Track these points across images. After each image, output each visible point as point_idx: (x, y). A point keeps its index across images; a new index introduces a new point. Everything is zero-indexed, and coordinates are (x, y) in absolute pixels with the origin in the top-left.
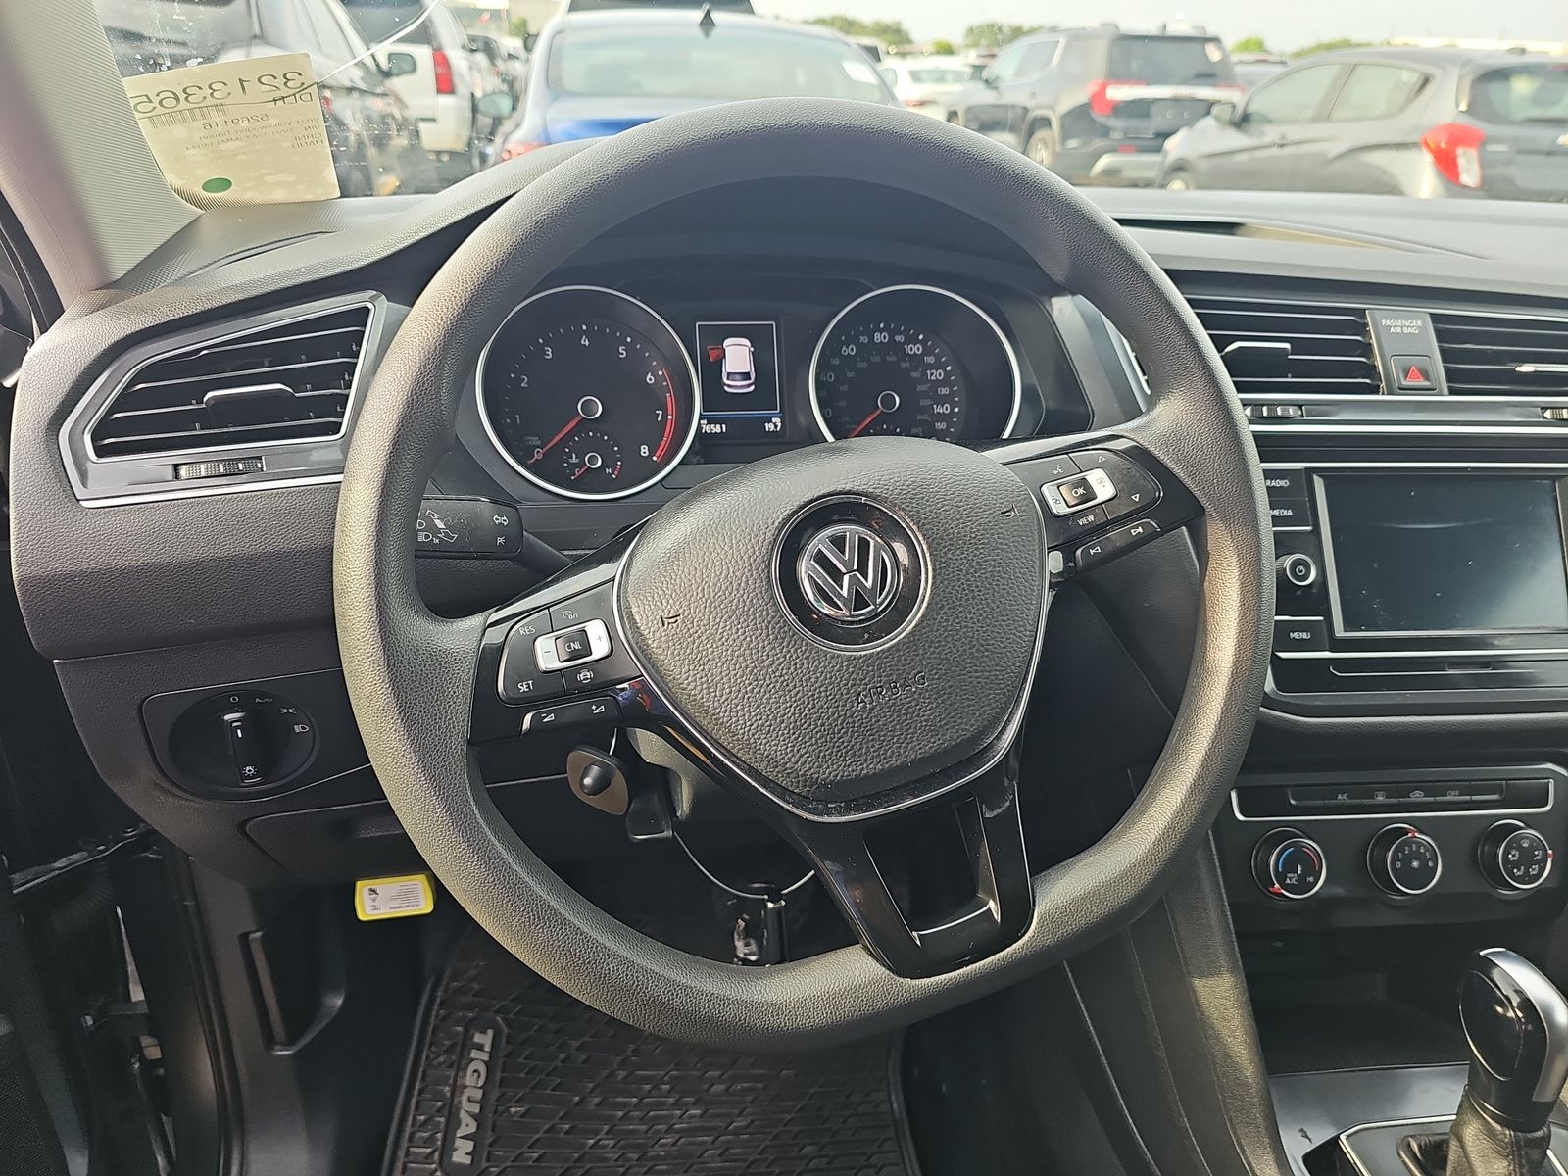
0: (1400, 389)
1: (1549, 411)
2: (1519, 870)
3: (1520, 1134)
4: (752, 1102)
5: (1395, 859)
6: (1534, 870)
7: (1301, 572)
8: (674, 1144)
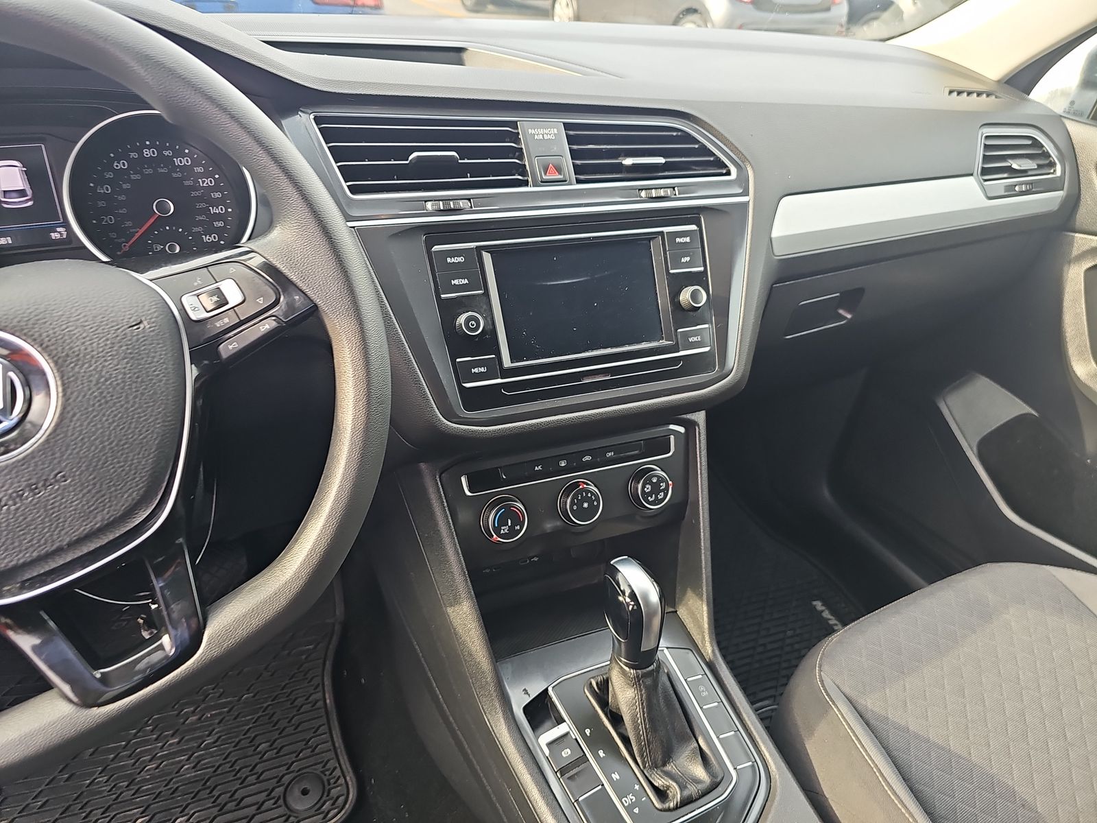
0: (542, 182)
1: (644, 191)
2: (651, 497)
3: (638, 671)
4: (219, 723)
5: (572, 503)
6: (661, 496)
7: (473, 325)
8: (157, 768)
